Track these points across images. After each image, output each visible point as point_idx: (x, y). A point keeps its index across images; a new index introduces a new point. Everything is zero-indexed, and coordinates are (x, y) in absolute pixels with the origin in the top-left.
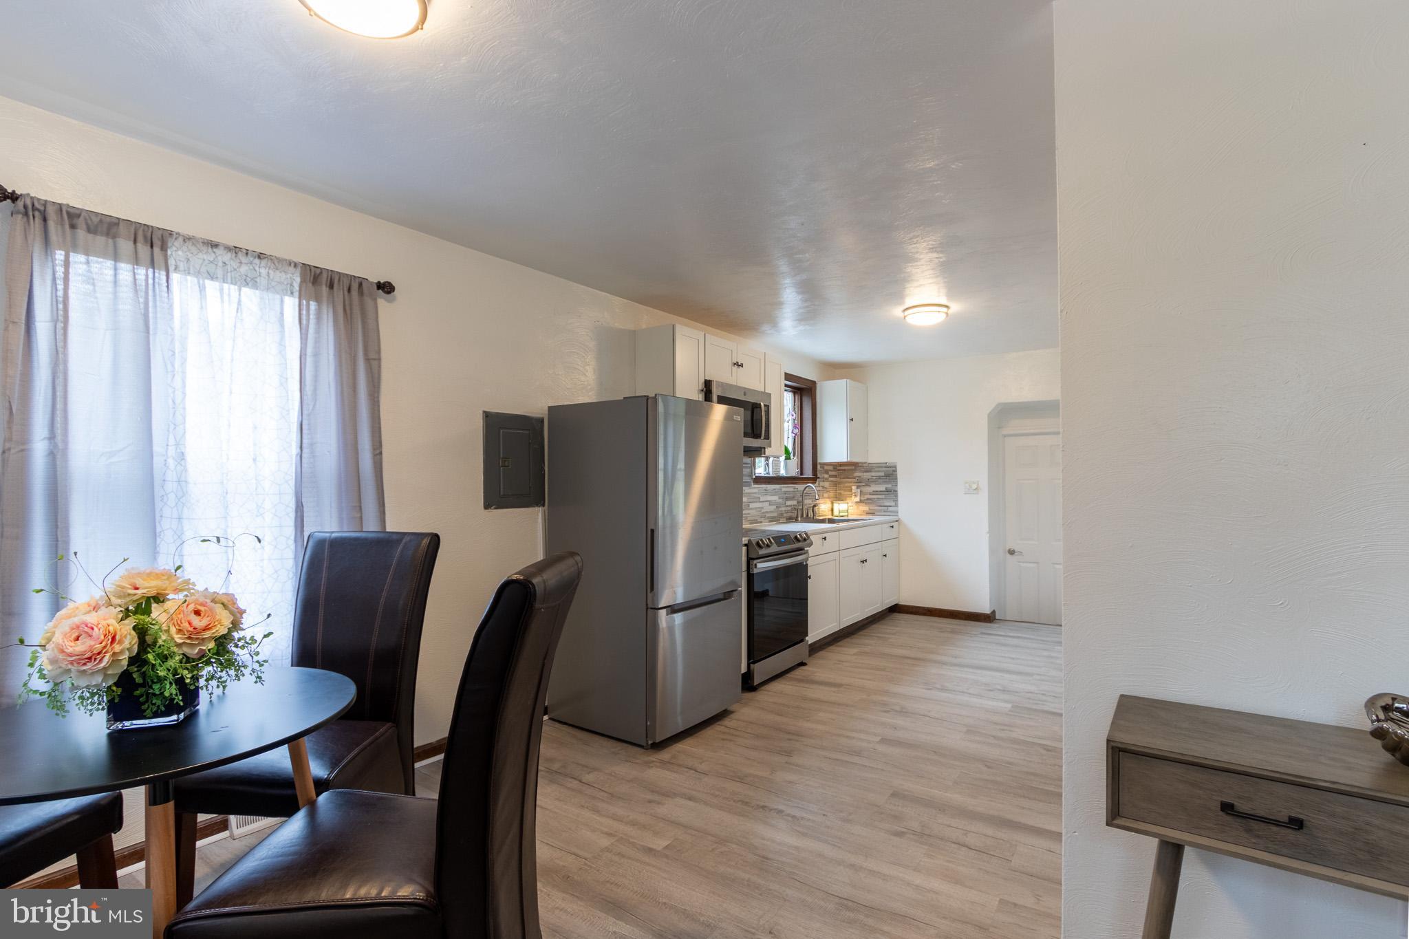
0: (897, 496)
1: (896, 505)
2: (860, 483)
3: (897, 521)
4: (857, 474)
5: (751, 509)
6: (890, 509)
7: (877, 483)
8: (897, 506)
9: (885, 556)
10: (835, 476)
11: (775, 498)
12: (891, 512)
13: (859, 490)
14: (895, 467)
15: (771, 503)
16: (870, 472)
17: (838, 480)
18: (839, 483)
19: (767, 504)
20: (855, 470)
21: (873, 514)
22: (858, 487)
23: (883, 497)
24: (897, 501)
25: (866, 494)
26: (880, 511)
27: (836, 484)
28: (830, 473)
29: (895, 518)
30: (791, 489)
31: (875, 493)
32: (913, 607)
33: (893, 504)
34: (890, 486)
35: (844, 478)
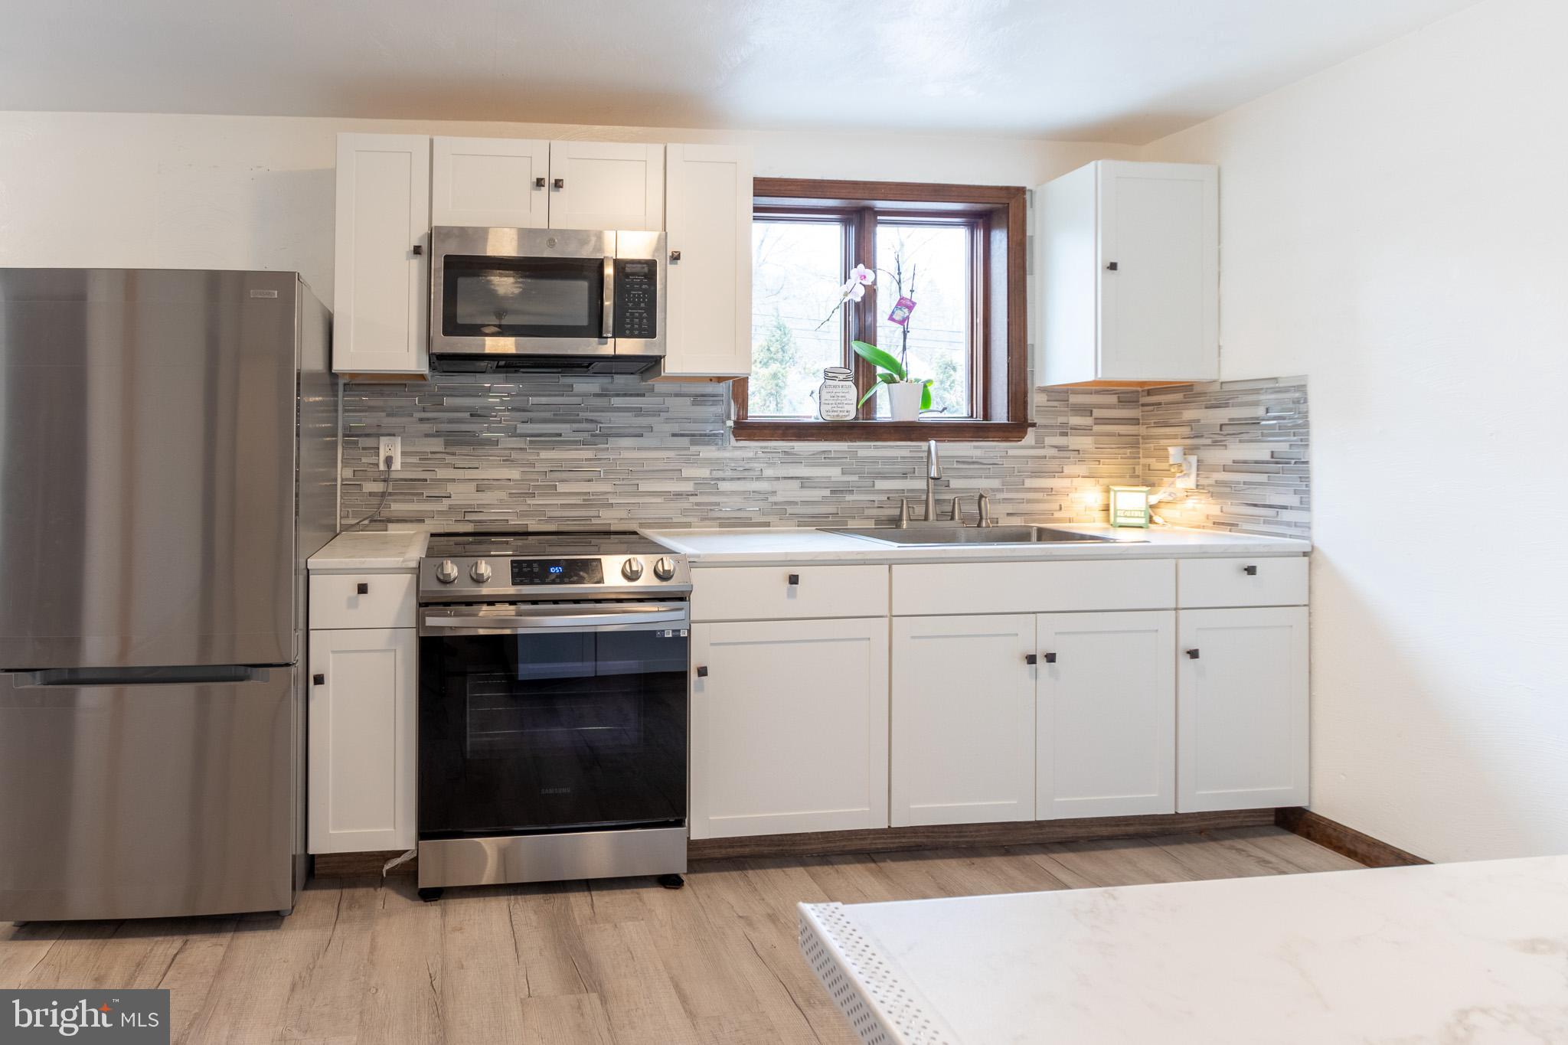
0: (1305, 478)
1: (1305, 505)
2: (1198, 439)
3: (1305, 554)
4: (1189, 414)
5: (723, 493)
6: (1286, 516)
7: (1245, 437)
8: (1308, 509)
9: (1194, 654)
10: (1135, 421)
11: (834, 473)
12: (1288, 524)
13: (1193, 459)
14: (1302, 388)
15: (805, 482)
16: (1226, 405)
17: (1141, 430)
18: (1146, 438)
19: (797, 483)
20: (1186, 403)
21: (1232, 526)
22: (1188, 451)
23: (1263, 478)
24: (1308, 492)
25: (1213, 469)
26: (1253, 519)
27: (1134, 443)
28: (1097, 413)
29: (1302, 545)
30: (905, 453)
31: (1240, 466)
32: (1358, 837)
33: (1292, 500)
34: (1282, 447)
35: (1158, 425)
